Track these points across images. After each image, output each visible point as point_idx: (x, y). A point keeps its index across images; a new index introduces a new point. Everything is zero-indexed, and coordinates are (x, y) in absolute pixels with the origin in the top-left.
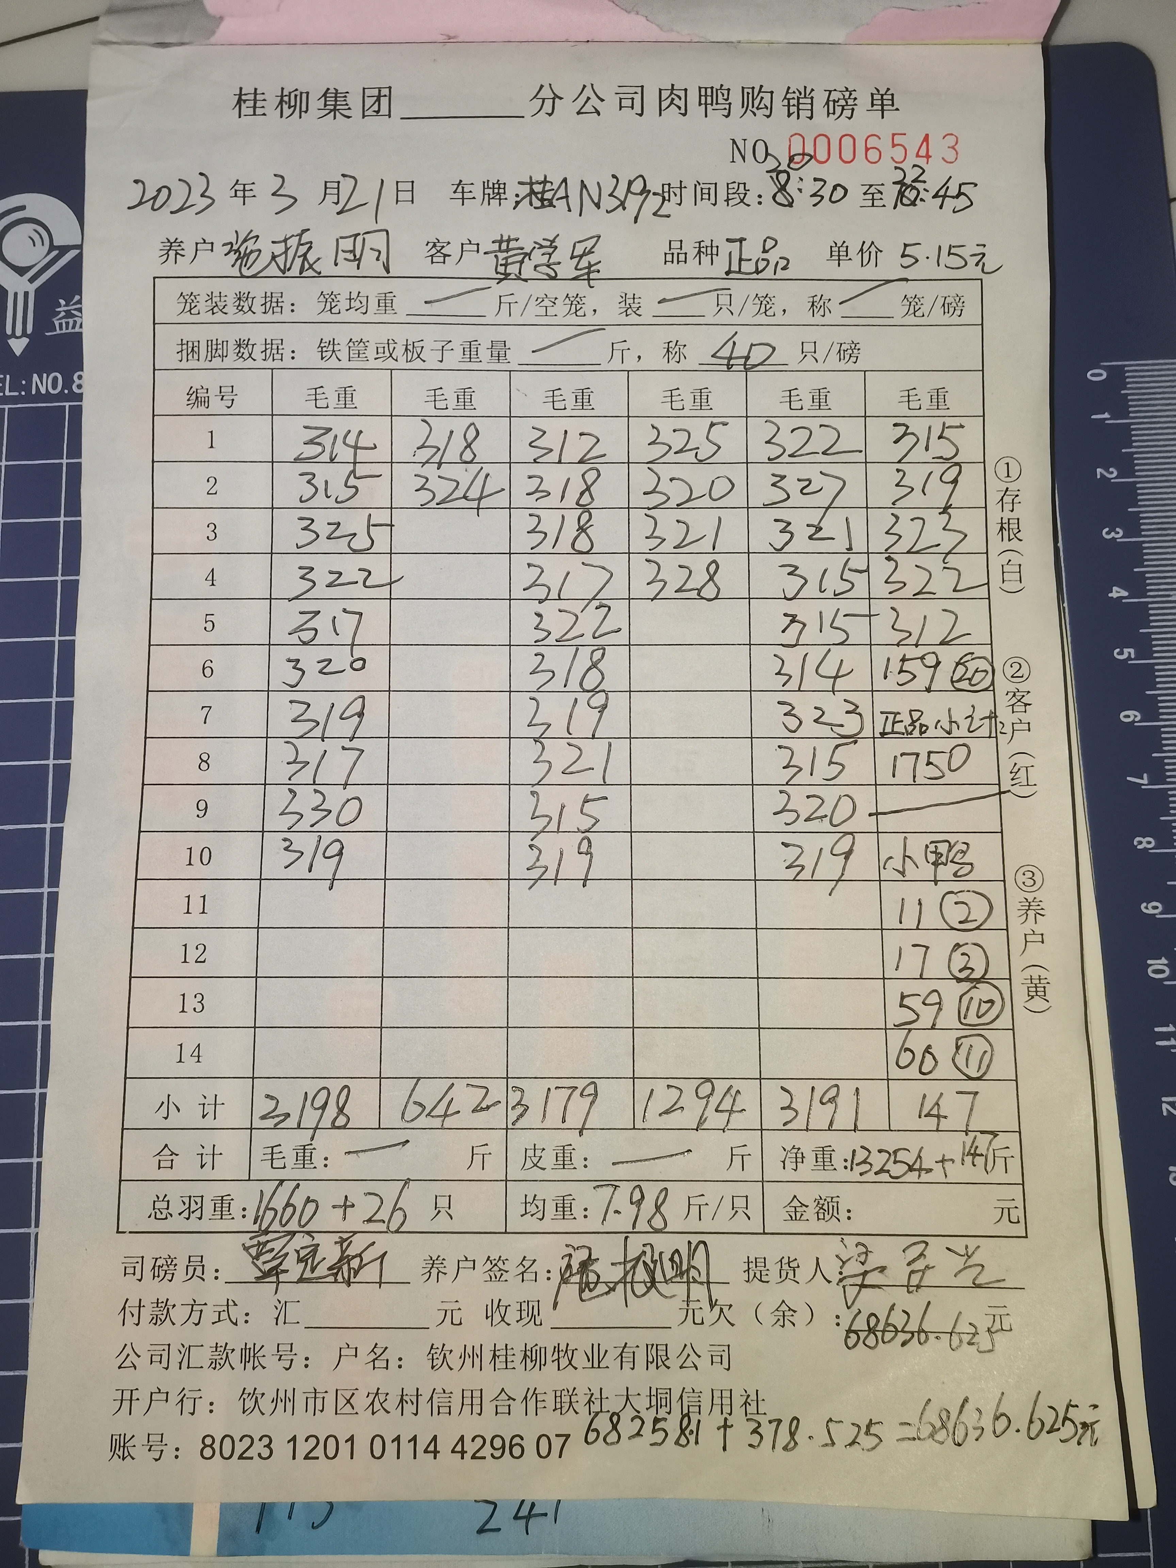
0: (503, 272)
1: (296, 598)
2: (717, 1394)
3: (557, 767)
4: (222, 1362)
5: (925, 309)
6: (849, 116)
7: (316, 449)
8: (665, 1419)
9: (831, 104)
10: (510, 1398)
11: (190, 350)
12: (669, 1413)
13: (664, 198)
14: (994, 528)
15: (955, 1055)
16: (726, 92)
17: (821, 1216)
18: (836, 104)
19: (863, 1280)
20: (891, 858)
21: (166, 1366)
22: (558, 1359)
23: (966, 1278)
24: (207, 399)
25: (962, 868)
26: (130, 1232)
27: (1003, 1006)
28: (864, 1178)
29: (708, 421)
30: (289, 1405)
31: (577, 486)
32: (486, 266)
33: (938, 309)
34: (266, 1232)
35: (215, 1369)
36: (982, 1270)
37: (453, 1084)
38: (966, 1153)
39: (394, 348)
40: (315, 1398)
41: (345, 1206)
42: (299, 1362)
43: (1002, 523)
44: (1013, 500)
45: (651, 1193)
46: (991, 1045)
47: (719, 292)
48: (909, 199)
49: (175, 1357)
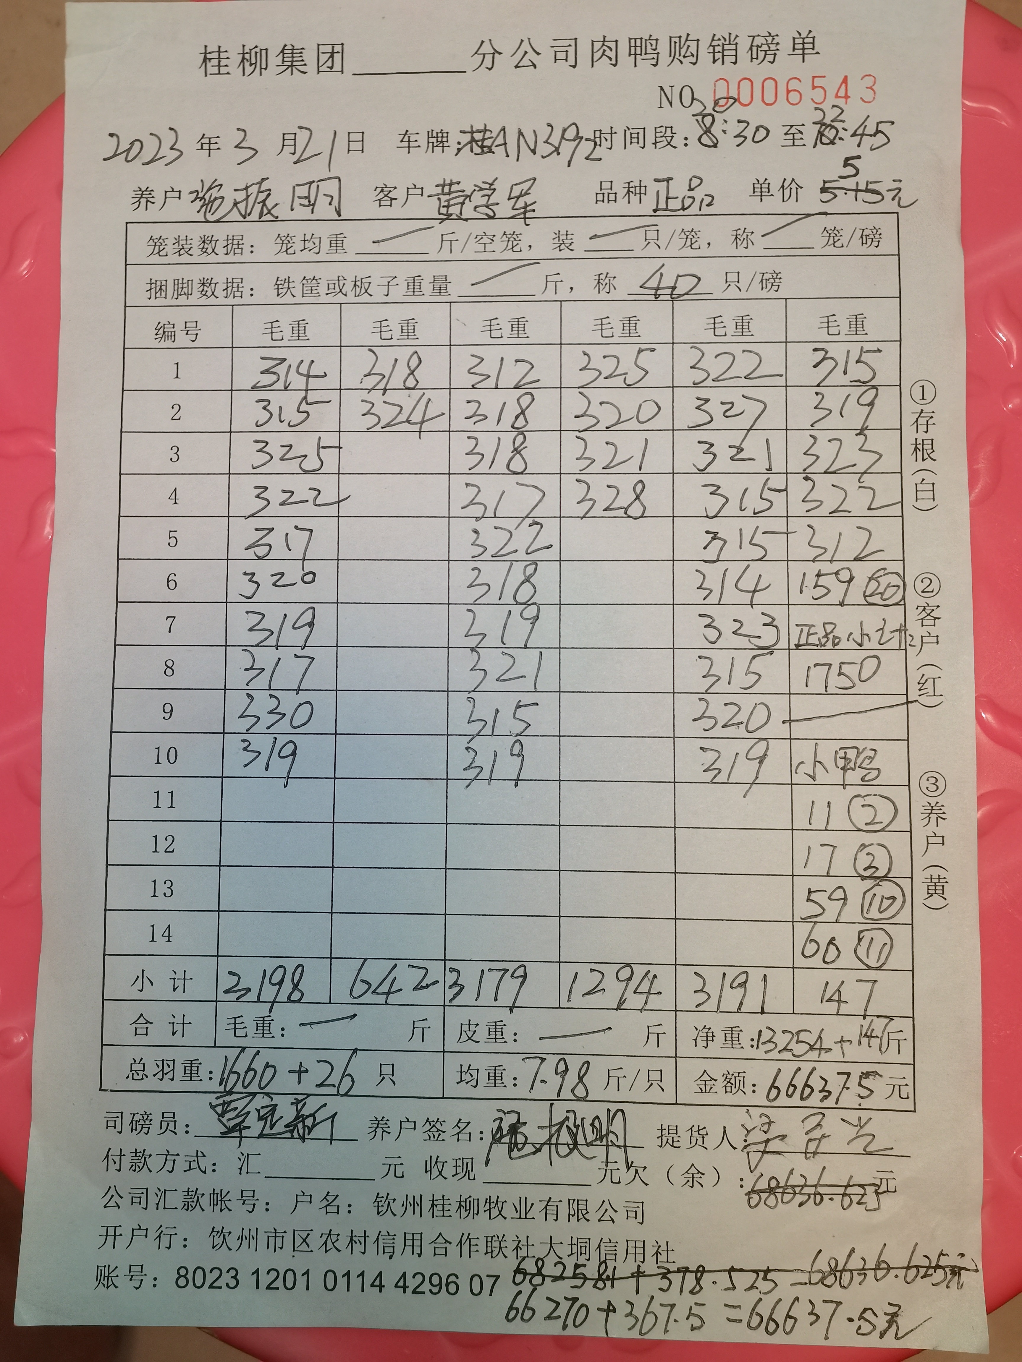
0: (445, 212)
1: (252, 516)
2: (631, 1244)
3: (492, 675)
4: (194, 1204)
5: (844, 240)
6: (772, 61)
7: (272, 378)
8: (585, 1266)
9: (754, 49)
10: (446, 1241)
11: (158, 288)
12: (588, 1260)
13: (595, 144)
14: (908, 449)
15: (857, 947)
16: (654, 43)
17: (729, 1089)
18: (759, 49)
19: (766, 1147)
20: (802, 763)
21: (145, 1207)
22: (490, 1209)
23: (858, 1146)
24: (173, 334)
25: (869, 773)
26: (111, 1091)
27: (904, 902)
28: (769, 1056)
29: (637, 348)
30: (253, 1243)
31: (512, 410)
32: (430, 208)
33: (856, 240)
34: (230, 1093)
35: (187, 1210)
36: (873, 1139)
37: (396, 965)
38: (863, 1035)
39: (344, 284)
40: (276, 1237)
41: (300, 1072)
42: (261, 1206)
43: (916, 444)
44: (927, 421)
45: (575, 1064)
46: (891, 938)
47: (647, 228)
48: (828, 138)
49: (153, 1200)
